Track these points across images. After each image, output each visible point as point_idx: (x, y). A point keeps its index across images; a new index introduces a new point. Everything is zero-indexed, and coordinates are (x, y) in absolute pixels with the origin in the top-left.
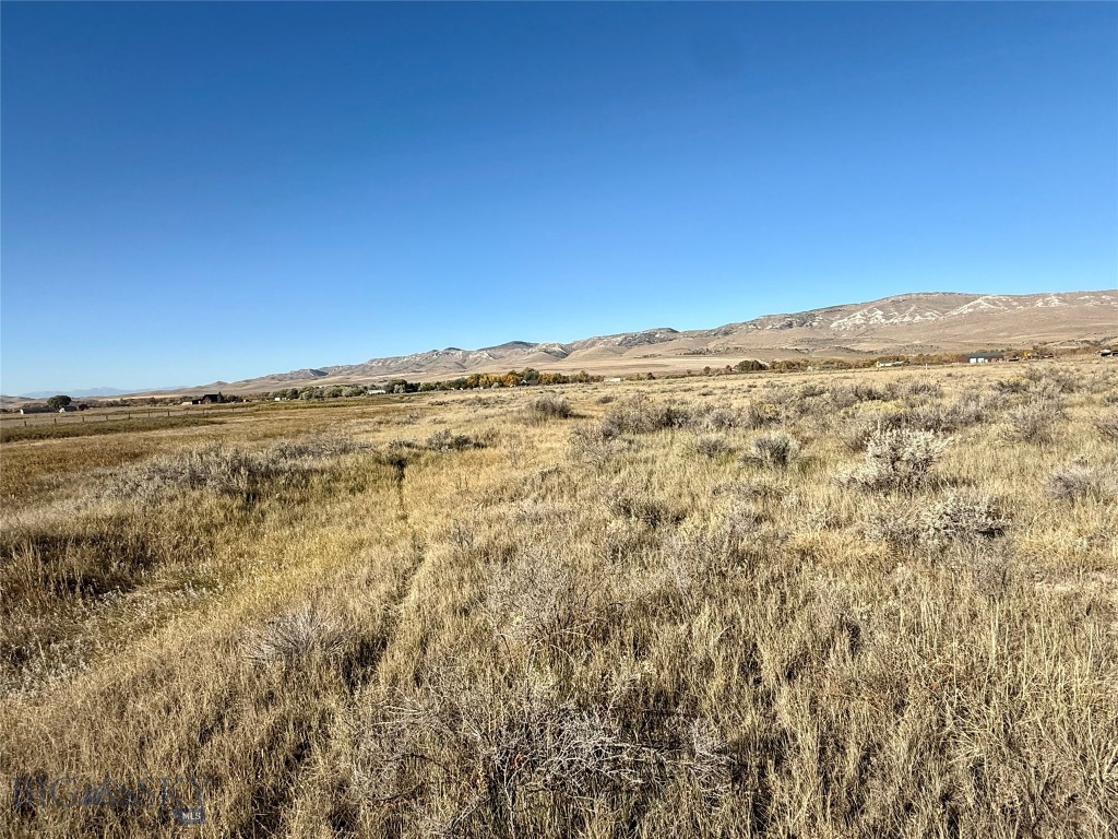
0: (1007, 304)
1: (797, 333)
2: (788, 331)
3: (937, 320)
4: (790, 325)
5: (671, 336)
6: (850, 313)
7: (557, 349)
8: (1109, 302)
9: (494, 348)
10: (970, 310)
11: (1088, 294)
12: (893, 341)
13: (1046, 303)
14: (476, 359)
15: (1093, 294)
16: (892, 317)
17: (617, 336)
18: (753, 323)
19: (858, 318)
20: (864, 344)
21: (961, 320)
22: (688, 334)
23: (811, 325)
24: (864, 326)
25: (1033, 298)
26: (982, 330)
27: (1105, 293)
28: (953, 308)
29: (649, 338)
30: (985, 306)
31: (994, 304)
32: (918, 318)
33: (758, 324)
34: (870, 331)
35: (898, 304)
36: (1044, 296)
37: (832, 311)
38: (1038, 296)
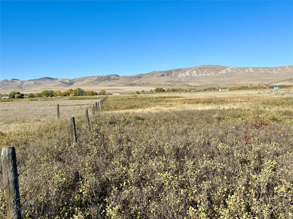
0: (237, 70)
1: (166, 78)
2: (163, 77)
3: (215, 75)
4: (163, 75)
5: (117, 78)
6: (185, 71)
7: (67, 81)
8: (267, 71)
9: (36, 80)
10: (225, 72)
11: (261, 68)
12: (201, 82)
13: (249, 70)
14: (27, 85)
15: (263, 68)
16: (199, 74)
17: (94, 77)
18: (150, 74)
19: (188, 73)
20: (191, 83)
21: (223, 76)
22: (124, 77)
23: (171, 75)
24: (190, 77)
25: (245, 69)
26: (230, 79)
27: (266, 68)
28: (220, 71)
29: (108, 78)
30: (230, 70)
31: (233, 70)
32: (208, 74)
33: (152, 74)
34: (192, 78)
35: (201, 69)
36: (248, 68)
37: (178, 70)
38: (246, 68)
